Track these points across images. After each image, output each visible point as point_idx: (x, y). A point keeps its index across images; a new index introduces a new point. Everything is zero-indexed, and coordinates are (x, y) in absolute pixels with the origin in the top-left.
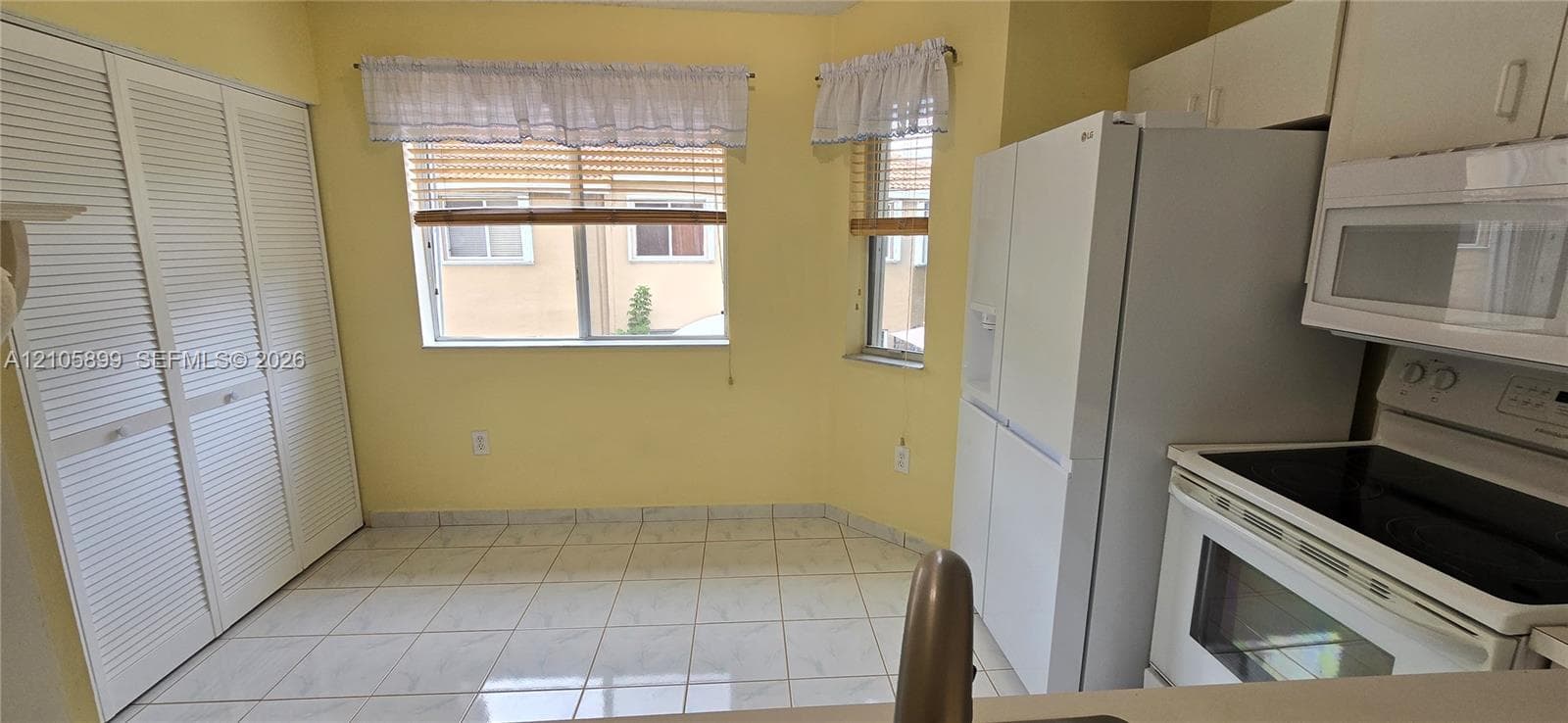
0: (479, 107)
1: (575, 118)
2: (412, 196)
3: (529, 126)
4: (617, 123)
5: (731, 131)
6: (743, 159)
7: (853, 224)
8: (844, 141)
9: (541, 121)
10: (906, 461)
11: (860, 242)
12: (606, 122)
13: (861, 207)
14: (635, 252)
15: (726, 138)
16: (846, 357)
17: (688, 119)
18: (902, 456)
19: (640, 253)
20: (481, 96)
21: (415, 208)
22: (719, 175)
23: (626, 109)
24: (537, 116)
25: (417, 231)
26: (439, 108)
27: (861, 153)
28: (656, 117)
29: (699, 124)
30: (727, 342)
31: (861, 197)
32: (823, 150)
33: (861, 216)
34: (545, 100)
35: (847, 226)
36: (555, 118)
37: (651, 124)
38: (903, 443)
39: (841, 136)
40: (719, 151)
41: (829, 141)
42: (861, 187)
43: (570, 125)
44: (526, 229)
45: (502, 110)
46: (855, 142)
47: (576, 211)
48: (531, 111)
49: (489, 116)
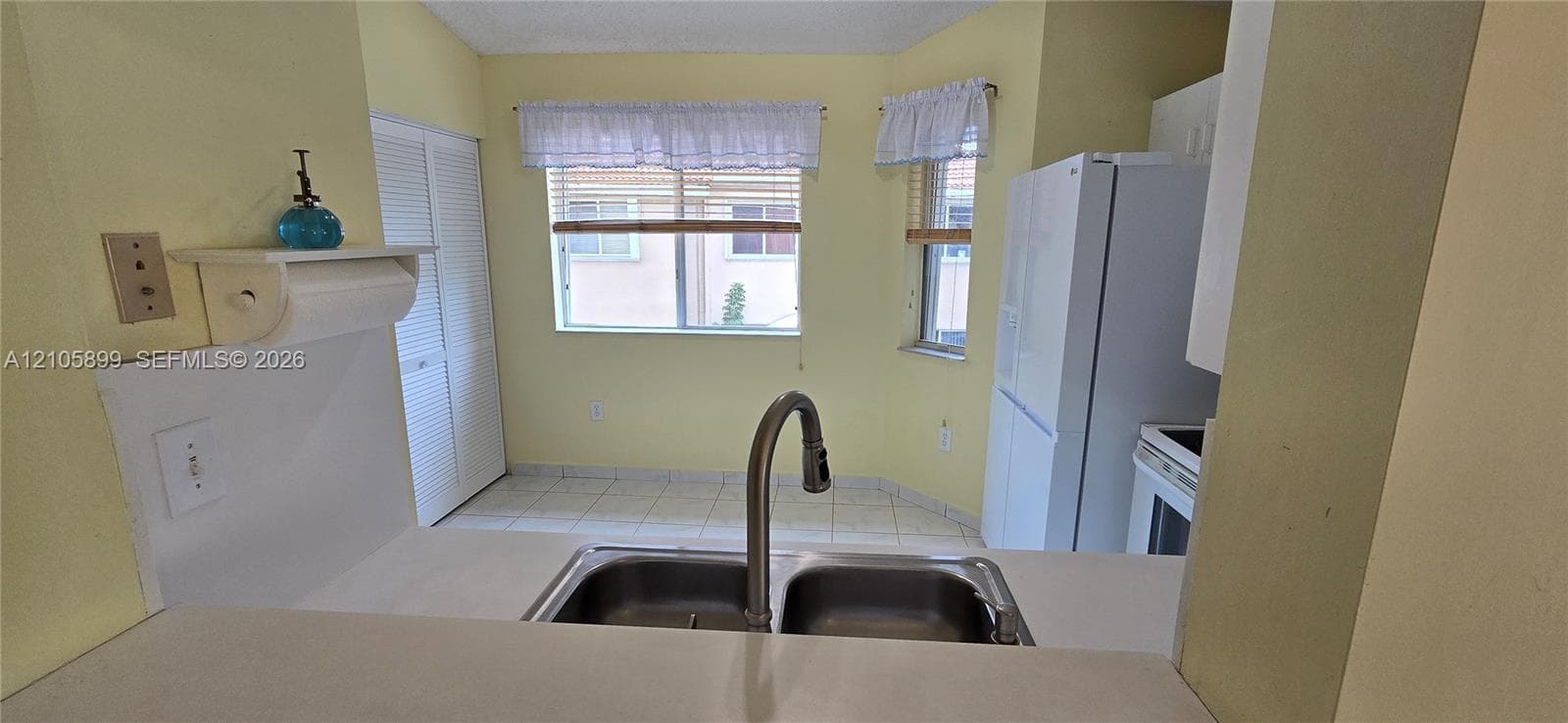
0: (605, 139)
1: (679, 144)
2: (552, 210)
3: (644, 153)
4: (713, 151)
5: (807, 155)
6: (815, 177)
7: (909, 234)
8: (901, 163)
9: (653, 149)
10: (948, 441)
11: (916, 249)
12: (704, 150)
13: (917, 219)
14: (731, 250)
15: (802, 161)
16: (900, 349)
17: (770, 146)
18: (945, 435)
19: (734, 252)
20: (606, 129)
21: (553, 219)
22: (796, 191)
23: (719, 138)
24: (649, 145)
25: (554, 238)
26: (575, 141)
27: (918, 172)
28: (744, 145)
29: (779, 149)
30: (799, 334)
31: (918, 210)
32: (886, 170)
33: (917, 227)
34: (656, 132)
35: (904, 234)
36: (663, 146)
37: (740, 150)
38: (945, 425)
39: (898, 159)
40: (797, 171)
41: (889, 162)
42: (918, 202)
43: (675, 152)
44: (634, 237)
45: (622, 141)
46: (912, 163)
47: (678, 222)
48: (645, 142)
49: (613, 146)
